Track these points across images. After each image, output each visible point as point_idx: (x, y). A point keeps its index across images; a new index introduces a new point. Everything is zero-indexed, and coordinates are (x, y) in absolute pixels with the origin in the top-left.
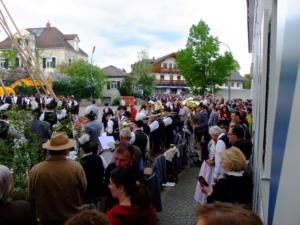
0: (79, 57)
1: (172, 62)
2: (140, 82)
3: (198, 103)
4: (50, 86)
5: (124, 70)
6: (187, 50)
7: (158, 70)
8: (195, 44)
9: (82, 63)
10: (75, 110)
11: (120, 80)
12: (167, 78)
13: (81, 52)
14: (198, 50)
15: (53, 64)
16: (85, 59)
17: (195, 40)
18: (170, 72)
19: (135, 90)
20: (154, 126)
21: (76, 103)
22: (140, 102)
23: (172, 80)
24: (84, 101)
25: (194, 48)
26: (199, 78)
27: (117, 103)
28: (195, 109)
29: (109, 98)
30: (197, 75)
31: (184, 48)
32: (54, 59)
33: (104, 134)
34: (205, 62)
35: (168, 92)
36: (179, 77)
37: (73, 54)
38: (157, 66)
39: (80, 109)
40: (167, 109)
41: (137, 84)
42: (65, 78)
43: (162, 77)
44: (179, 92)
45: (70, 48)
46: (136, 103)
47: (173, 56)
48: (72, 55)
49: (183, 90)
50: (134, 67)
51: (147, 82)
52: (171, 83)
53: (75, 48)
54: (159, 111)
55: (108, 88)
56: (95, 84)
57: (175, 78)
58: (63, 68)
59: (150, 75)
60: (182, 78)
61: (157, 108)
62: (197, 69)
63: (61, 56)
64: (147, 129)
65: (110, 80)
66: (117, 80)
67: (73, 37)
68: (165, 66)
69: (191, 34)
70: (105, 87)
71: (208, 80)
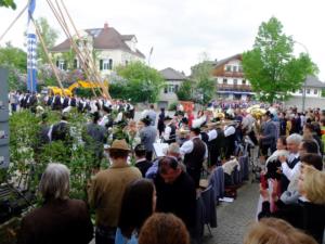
0: (137, 59)
1: (236, 65)
2: (200, 87)
3: (264, 111)
4: (106, 89)
5: (183, 73)
6: (255, 50)
7: (221, 74)
8: (264, 44)
9: (138, 65)
10: (130, 114)
11: (179, 83)
12: (230, 82)
13: (139, 53)
14: (268, 51)
15: (110, 67)
16: (142, 60)
17: (264, 39)
18: (235, 75)
19: (194, 95)
20: (212, 134)
21: (132, 108)
22: (199, 107)
23: (235, 85)
24: (139, 105)
25: (263, 49)
26: (267, 83)
27: (174, 108)
28: (260, 117)
29: (166, 102)
30: (266, 79)
31: (251, 49)
32: (111, 61)
33: (158, 140)
34: (276, 65)
35: (231, 97)
36: (244, 82)
37: (130, 55)
38: (219, 68)
39: (136, 113)
40: (229, 117)
41: (196, 88)
42: (121, 80)
43: (225, 81)
44: (244, 98)
45: (127, 49)
46: (194, 109)
47: (238, 57)
48: (128, 56)
49: (248, 95)
50: (195, 69)
51: (207, 86)
52: (235, 88)
53: (133, 50)
54: (218, 119)
55: (166, 92)
56: (152, 87)
57: (240, 82)
58: (119, 69)
59: (211, 79)
60: (247, 83)
62: (265, 72)
63: (118, 57)
64: (205, 137)
65: (168, 83)
66: (175, 83)
67: (130, 38)
68: (229, 69)
69: (260, 33)
70: (162, 90)
71: (278, 87)
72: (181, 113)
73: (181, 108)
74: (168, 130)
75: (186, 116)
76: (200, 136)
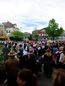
0: (17, 30)
1: (44, 31)
2: (35, 36)
3: (52, 42)
4: (9, 38)
5: (30, 33)
6: (49, 27)
7: (40, 33)
8: (51, 25)
12: (43, 35)
13: (17, 29)
15: (10, 32)
16: (18, 30)
17: (51, 24)
18: (44, 33)
19: (33, 38)
20: (39, 48)
21: (16, 43)
22: (35, 42)
23: (44, 36)
24: (18, 42)
25: (51, 26)
26: (52, 35)
27: (28, 42)
28: (51, 43)
29: (26, 41)
30: (52, 34)
32: (10, 31)
33: (24, 51)
34: (54, 30)
35: (43, 39)
36: (46, 35)
37: (15, 29)
38: (40, 32)
40: (43, 44)
42: (13, 36)
43: (41, 35)
44: (46, 39)
45: (14, 27)
46: (33, 42)
47: (44, 29)
49: (48, 38)
50: (33, 32)
51: (37, 36)
53: (16, 28)
55: (25, 38)
56: (22, 37)
57: (45, 35)
58: (12, 33)
59: (38, 34)
60: (47, 35)
61: (40, 43)
62: (51, 32)
63: (12, 30)
65: (26, 36)
66: (28, 36)
67: (15, 25)
68: (42, 32)
70: (24, 38)
71: (55, 35)
72: (30, 43)
73: (30, 42)
74: (27, 48)
75: (31, 44)
76: (36, 49)
